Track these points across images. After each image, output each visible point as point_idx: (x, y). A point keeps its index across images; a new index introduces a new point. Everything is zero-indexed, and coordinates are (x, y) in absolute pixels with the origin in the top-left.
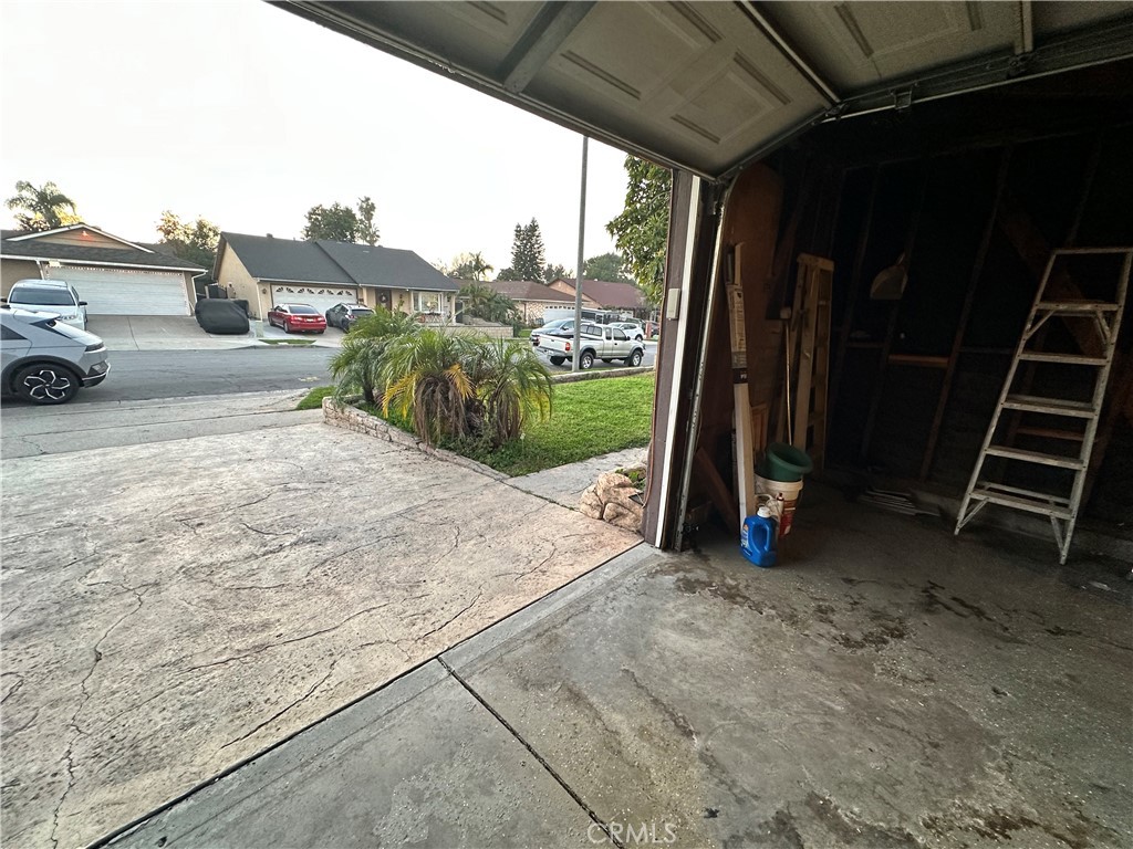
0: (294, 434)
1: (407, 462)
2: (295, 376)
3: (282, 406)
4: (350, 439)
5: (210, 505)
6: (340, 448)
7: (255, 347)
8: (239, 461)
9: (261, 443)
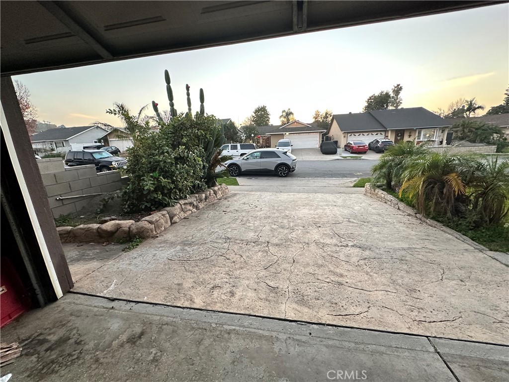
0: (352, 198)
1: (409, 222)
2: (353, 172)
3: (347, 185)
4: (377, 204)
5: (323, 220)
6: (372, 208)
7: (338, 159)
8: (332, 205)
9: (340, 199)
